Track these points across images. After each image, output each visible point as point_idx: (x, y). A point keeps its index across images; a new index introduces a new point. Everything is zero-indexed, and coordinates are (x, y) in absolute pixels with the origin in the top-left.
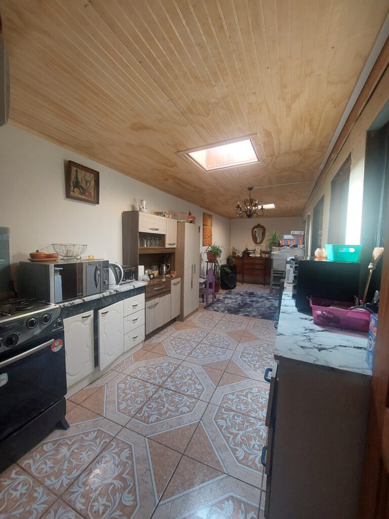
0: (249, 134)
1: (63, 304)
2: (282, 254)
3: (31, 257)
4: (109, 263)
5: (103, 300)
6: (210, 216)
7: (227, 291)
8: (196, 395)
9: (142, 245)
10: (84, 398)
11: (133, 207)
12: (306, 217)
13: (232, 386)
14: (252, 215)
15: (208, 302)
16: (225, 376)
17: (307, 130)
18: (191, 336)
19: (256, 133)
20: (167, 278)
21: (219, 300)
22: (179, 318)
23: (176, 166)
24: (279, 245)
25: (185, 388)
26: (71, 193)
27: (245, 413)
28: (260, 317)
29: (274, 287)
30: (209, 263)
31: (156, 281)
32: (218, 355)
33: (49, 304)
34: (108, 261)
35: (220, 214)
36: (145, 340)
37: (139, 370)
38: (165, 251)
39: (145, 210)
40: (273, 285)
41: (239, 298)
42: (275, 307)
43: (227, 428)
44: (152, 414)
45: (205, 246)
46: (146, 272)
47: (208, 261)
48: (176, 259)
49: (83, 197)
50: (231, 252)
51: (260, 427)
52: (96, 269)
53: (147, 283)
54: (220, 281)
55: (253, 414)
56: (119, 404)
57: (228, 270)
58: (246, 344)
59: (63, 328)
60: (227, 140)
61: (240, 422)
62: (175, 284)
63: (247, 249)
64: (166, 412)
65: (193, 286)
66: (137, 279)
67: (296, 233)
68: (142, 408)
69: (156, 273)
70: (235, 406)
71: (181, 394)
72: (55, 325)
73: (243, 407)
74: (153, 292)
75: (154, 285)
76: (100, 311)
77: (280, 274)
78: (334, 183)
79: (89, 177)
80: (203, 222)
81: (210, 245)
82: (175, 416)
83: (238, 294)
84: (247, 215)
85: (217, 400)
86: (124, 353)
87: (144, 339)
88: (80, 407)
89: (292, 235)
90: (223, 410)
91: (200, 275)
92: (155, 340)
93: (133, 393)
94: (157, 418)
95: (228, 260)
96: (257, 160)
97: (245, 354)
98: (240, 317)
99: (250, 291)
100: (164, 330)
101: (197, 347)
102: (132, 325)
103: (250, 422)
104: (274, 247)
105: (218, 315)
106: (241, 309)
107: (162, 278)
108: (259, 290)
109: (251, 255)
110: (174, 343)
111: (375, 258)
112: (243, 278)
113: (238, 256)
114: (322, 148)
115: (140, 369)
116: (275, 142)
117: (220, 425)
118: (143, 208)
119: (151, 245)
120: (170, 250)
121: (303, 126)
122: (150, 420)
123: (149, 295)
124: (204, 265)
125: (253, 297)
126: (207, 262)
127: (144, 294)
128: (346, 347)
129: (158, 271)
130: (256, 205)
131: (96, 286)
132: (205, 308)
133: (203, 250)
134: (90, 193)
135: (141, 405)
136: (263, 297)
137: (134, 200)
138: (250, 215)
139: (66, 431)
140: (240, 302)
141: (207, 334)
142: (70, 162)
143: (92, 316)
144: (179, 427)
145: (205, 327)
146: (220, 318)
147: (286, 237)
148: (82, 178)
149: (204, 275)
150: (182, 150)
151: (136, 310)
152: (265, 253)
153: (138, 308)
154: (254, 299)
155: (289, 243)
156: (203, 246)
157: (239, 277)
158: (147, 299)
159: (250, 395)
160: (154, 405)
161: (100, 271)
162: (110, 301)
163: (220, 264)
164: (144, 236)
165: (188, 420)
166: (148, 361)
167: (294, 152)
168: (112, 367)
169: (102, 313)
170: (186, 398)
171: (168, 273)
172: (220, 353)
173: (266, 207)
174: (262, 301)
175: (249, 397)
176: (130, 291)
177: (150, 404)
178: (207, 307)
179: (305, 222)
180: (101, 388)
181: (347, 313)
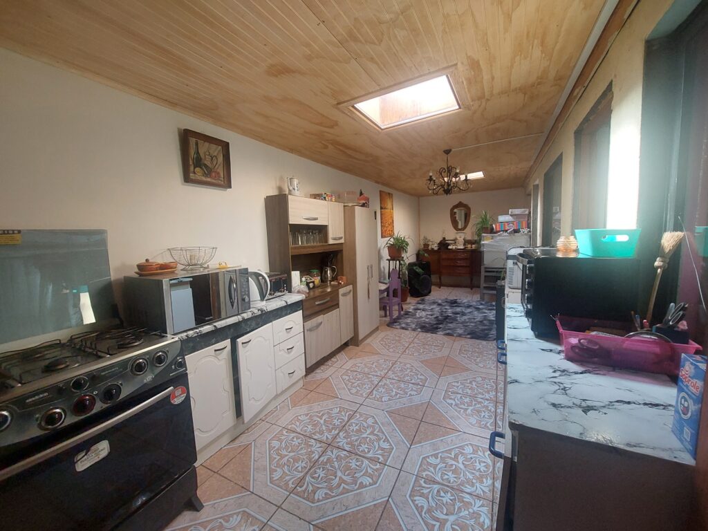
0: (445, 65)
1: (185, 334)
2: (495, 244)
3: (139, 269)
4: (249, 271)
5: (243, 325)
6: (390, 195)
7: (419, 299)
8: (380, 457)
9: (295, 241)
10: (224, 462)
11: (280, 189)
12: (531, 187)
13: (434, 444)
14: (451, 189)
15: (392, 316)
16: (422, 429)
17: (537, 53)
18: (371, 368)
19: (456, 65)
20: (332, 286)
21: (407, 313)
22: (353, 342)
23: (337, 125)
24: (492, 231)
25: (364, 447)
26: (191, 175)
27: (455, 487)
28: (469, 336)
29: (485, 291)
30: (391, 262)
31: (318, 292)
32: (411, 395)
33: (164, 336)
34: (247, 269)
35: (404, 191)
36: (306, 375)
37: (298, 420)
38: (327, 249)
39: (296, 192)
40: (486, 288)
41: (437, 309)
42: (490, 320)
43: (429, 511)
44: (319, 488)
45: (385, 237)
46: (304, 279)
47: (389, 258)
48: (344, 258)
49: (209, 180)
50: (422, 243)
51: (479, 509)
52: (231, 281)
53: (304, 295)
54: (407, 286)
55: (468, 489)
56: (272, 471)
57: (419, 270)
58: (450, 379)
59: (186, 370)
60: (412, 79)
61: (449, 500)
62: (344, 295)
63: (444, 238)
64: (339, 485)
65: (370, 296)
66: (290, 291)
67: (517, 211)
68: (303, 478)
69: (317, 280)
70: (440, 474)
71: (360, 456)
72: (173, 367)
73: (451, 476)
74: (313, 307)
75: (315, 298)
76: (240, 340)
77: (497, 272)
78: (578, 133)
79: (216, 150)
80: (381, 203)
81: (391, 236)
82: (352, 491)
83: (434, 303)
84: (444, 190)
85: (413, 466)
86: (277, 396)
87: (304, 373)
88: (218, 476)
89: (511, 215)
90: (422, 482)
91: (380, 279)
92: (320, 374)
93: (292, 454)
94: (326, 494)
95: (418, 255)
96: (457, 107)
97: (450, 393)
98: (439, 337)
99: (452, 298)
100: (333, 359)
101: (380, 384)
102: (287, 355)
103: (463, 501)
104: (484, 234)
105: (408, 334)
106: (441, 326)
107: (327, 287)
108: (465, 297)
109: (450, 247)
110: (347, 378)
111: (667, 251)
112: (440, 279)
113: (433, 249)
114: (560, 79)
115: (299, 418)
116: (486, 77)
117: (420, 505)
118: (294, 189)
119: (308, 241)
120: (335, 246)
121: (531, 47)
122: (316, 497)
123: (307, 313)
124: (385, 264)
125: (456, 306)
126: (389, 260)
127: (301, 311)
128: (629, 403)
129: (319, 278)
130: (456, 175)
131: (233, 306)
132: (388, 325)
133: (383, 243)
134: (218, 173)
135: (302, 474)
136: (471, 306)
137: (281, 179)
138: (448, 190)
139: (198, 513)
140: (438, 314)
141: (393, 364)
142: (185, 130)
143: (229, 348)
144: (359, 508)
145: (390, 354)
146: (410, 340)
147: (502, 218)
148: (205, 153)
149: (385, 279)
150: (345, 100)
151: (290, 335)
152: (471, 242)
153: (293, 332)
154: (458, 309)
155: (507, 228)
156: (382, 237)
157: (434, 278)
158: (306, 318)
159: (461, 459)
160: (321, 473)
161: (236, 284)
162: (253, 324)
163: (407, 262)
164: (298, 229)
165: (372, 496)
166: (311, 407)
167: (516, 89)
168: (261, 416)
169: (243, 343)
170: (366, 462)
171: (334, 279)
172: (413, 393)
173: (472, 176)
174: (470, 313)
175: (460, 461)
176: (281, 309)
177: (315, 473)
178: (392, 323)
179: (530, 195)
180: (247, 447)
181: (623, 342)
